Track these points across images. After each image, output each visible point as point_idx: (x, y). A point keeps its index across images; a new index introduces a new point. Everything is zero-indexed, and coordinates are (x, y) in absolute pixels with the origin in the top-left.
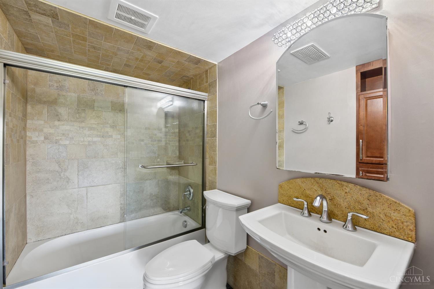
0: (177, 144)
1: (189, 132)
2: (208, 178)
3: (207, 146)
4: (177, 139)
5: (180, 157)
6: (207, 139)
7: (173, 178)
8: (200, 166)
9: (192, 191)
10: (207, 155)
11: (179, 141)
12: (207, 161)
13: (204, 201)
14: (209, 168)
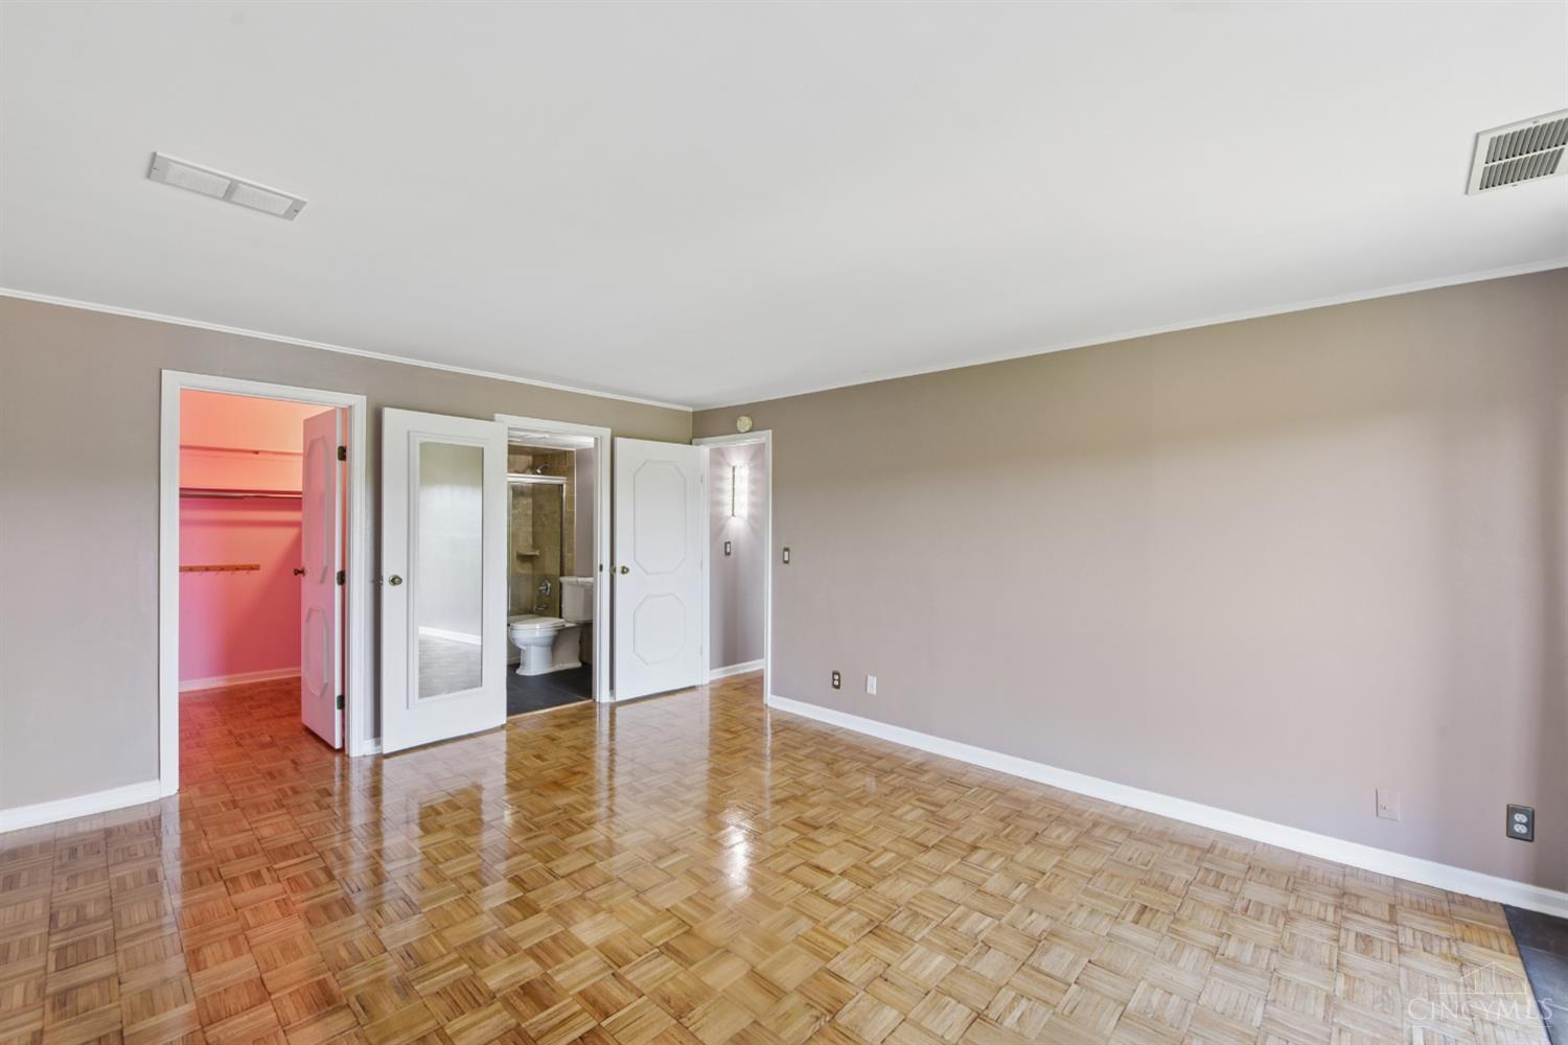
0: (530, 529)
1: (545, 515)
2: (567, 566)
3: (565, 532)
4: (530, 523)
5: (535, 546)
6: (565, 526)
7: (526, 569)
8: (558, 553)
9: (549, 585)
10: (566, 543)
11: (533, 526)
12: (566, 549)
13: (561, 584)
14: (567, 555)
